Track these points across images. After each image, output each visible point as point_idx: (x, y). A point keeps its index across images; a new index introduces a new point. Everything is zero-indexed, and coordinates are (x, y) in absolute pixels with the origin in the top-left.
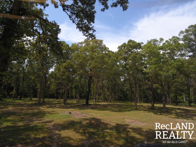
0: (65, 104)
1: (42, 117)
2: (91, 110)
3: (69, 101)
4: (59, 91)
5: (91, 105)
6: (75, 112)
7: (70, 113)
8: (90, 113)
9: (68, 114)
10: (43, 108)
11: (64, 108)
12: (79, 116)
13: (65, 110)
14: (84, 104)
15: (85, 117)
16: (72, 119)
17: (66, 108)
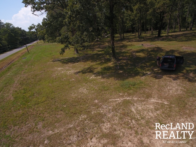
0: (139, 38)
1: (126, 48)
2: (160, 42)
3: (143, 35)
4: (134, 26)
5: (162, 36)
6: (146, 44)
7: (143, 45)
8: (157, 44)
9: (141, 45)
10: (125, 43)
11: (139, 41)
12: (148, 47)
13: (140, 43)
14: (156, 37)
15: (152, 47)
16: (143, 48)
17: (140, 42)
